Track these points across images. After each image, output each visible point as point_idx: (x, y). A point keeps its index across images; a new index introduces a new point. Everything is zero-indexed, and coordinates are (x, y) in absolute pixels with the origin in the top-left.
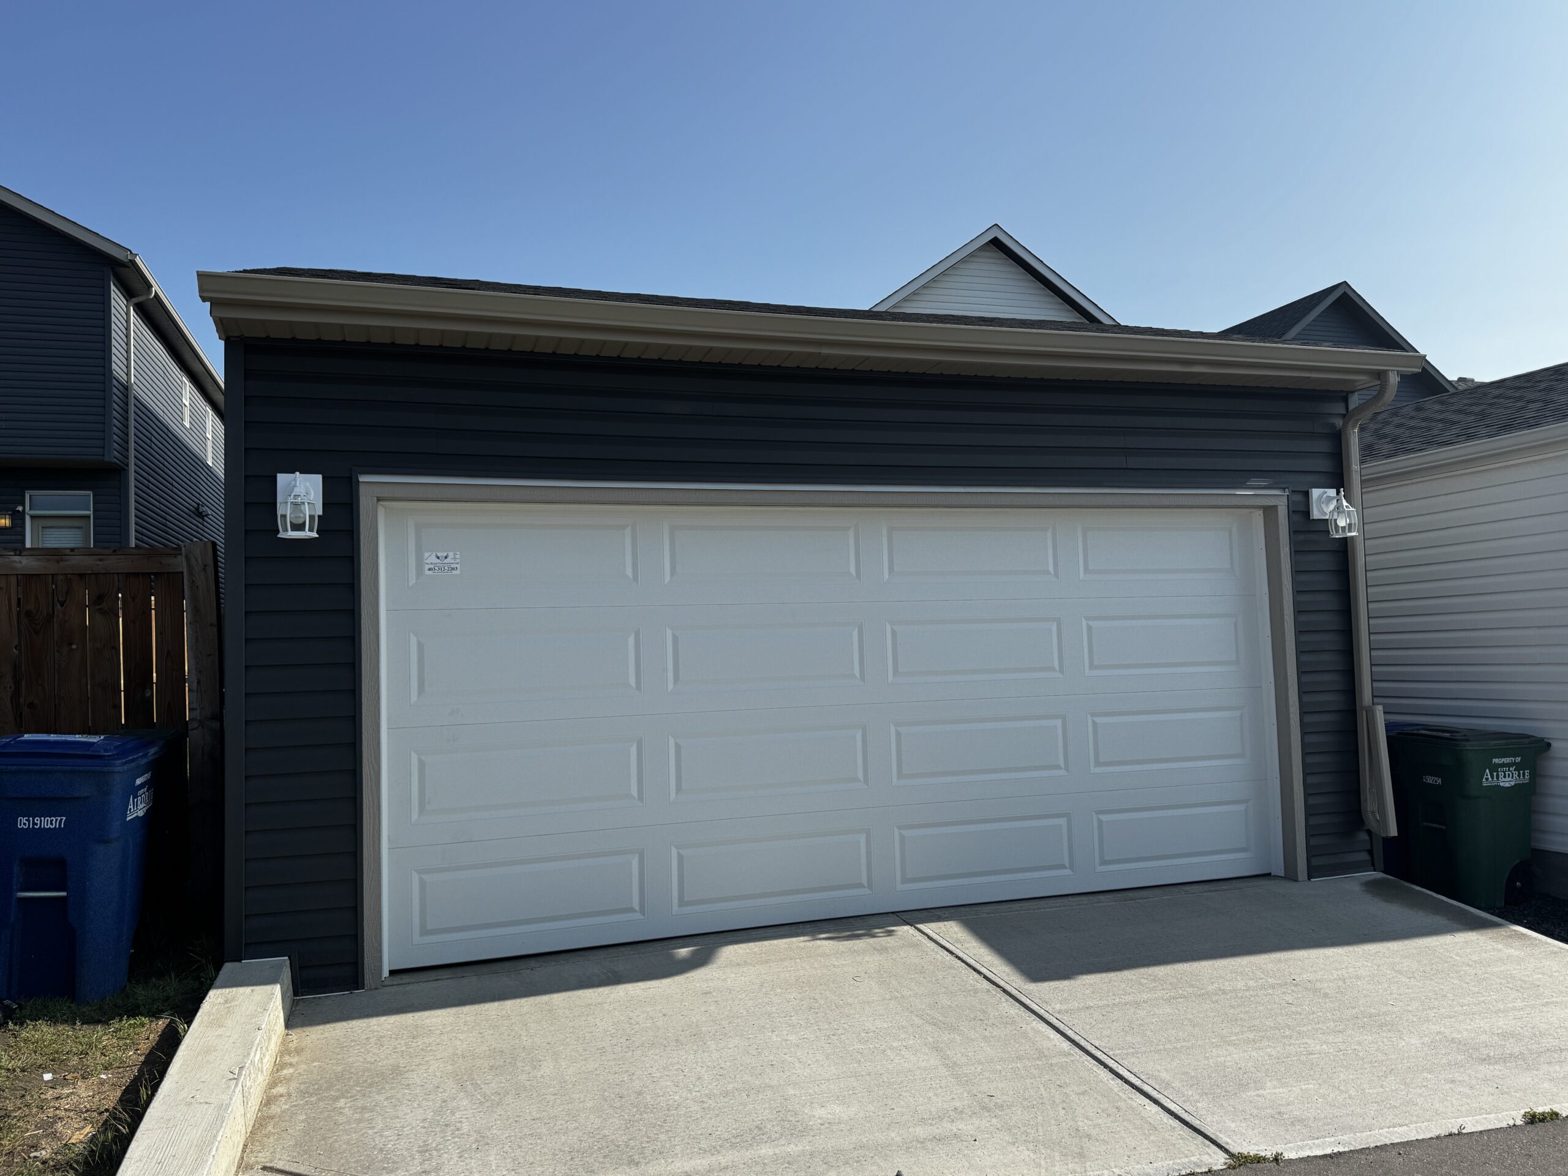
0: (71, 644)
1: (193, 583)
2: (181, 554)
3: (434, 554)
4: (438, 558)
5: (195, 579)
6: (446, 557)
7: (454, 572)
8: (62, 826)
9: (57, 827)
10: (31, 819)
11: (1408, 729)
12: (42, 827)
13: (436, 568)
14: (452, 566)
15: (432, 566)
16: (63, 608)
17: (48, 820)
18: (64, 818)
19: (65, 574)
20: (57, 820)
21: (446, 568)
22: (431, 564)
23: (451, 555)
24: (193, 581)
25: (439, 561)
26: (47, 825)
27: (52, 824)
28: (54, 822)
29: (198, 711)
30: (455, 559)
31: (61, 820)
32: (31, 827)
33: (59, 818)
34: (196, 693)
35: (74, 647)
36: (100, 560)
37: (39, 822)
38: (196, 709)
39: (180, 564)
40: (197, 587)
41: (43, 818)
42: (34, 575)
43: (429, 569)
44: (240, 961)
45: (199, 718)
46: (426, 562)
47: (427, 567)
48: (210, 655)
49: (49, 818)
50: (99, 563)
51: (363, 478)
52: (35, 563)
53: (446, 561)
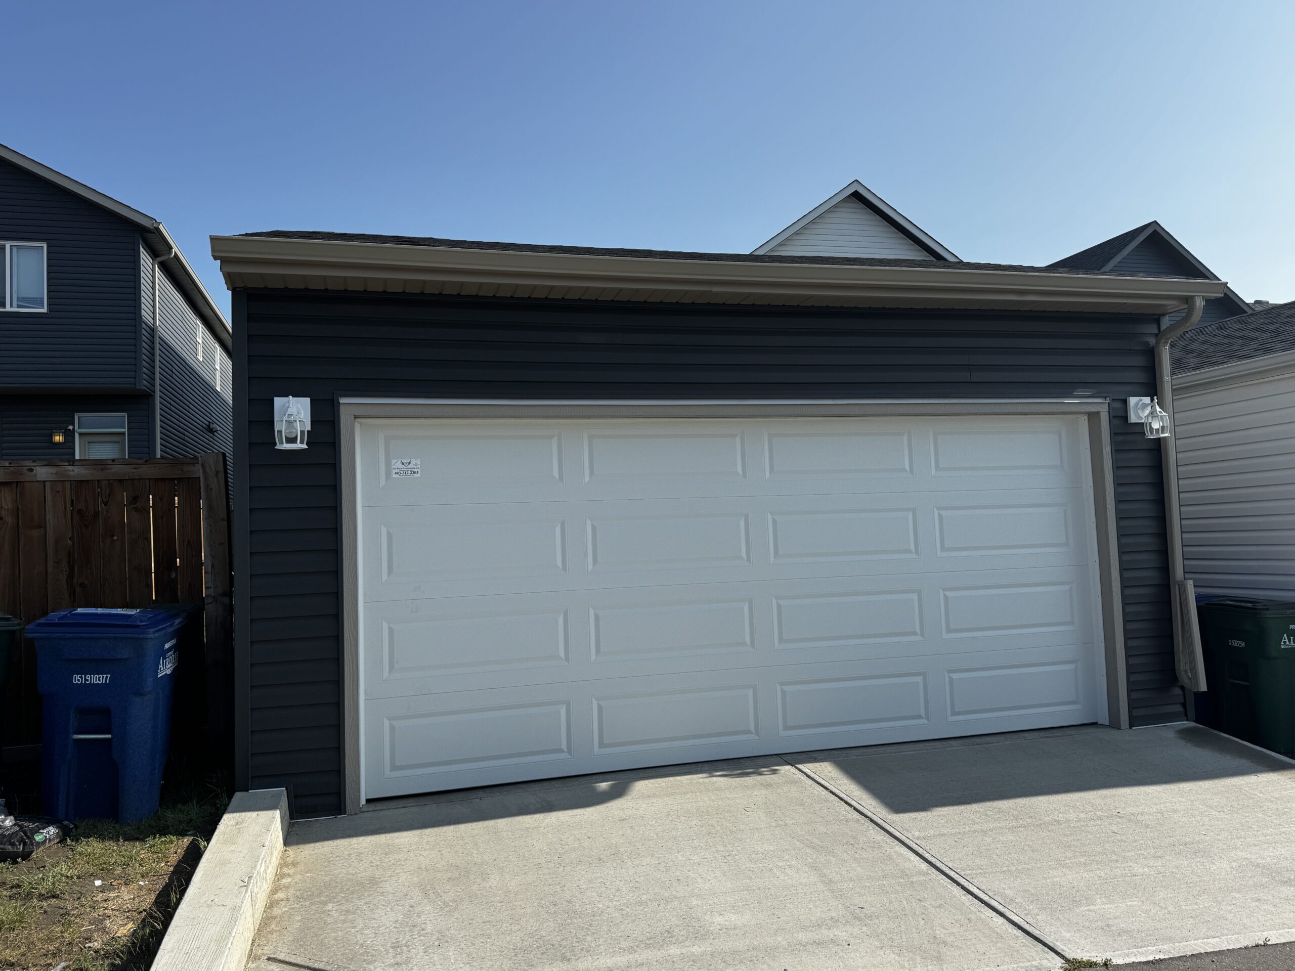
0: (113, 536)
1: (207, 486)
2: (198, 463)
3: (400, 460)
4: (403, 464)
5: (209, 483)
6: (409, 464)
7: (416, 475)
8: (108, 682)
9: (104, 682)
10: (83, 676)
11: (1214, 600)
12: (92, 682)
13: (401, 472)
14: (414, 470)
15: (398, 471)
16: (106, 507)
17: (96, 677)
18: (109, 676)
19: (108, 480)
20: (103, 677)
21: (409, 472)
22: (398, 468)
23: (413, 461)
24: (208, 484)
25: (403, 466)
26: (96, 681)
27: (99, 680)
28: (101, 679)
29: (212, 589)
30: (416, 464)
31: (107, 677)
32: (83, 682)
33: (105, 676)
34: (210, 575)
35: (115, 538)
36: (135, 468)
37: (89, 679)
38: (211, 588)
39: (197, 471)
40: (211, 489)
41: (92, 676)
42: (85, 481)
43: (396, 473)
44: (247, 791)
45: (213, 595)
46: (393, 467)
47: (394, 471)
48: (221, 544)
49: (97, 676)
50: (134, 470)
51: (342, 400)
52: (84, 471)
53: (409, 466)
